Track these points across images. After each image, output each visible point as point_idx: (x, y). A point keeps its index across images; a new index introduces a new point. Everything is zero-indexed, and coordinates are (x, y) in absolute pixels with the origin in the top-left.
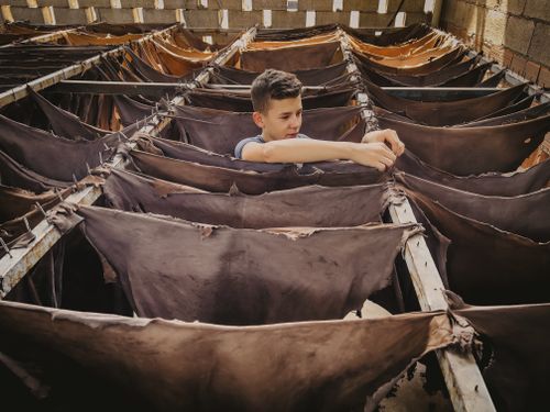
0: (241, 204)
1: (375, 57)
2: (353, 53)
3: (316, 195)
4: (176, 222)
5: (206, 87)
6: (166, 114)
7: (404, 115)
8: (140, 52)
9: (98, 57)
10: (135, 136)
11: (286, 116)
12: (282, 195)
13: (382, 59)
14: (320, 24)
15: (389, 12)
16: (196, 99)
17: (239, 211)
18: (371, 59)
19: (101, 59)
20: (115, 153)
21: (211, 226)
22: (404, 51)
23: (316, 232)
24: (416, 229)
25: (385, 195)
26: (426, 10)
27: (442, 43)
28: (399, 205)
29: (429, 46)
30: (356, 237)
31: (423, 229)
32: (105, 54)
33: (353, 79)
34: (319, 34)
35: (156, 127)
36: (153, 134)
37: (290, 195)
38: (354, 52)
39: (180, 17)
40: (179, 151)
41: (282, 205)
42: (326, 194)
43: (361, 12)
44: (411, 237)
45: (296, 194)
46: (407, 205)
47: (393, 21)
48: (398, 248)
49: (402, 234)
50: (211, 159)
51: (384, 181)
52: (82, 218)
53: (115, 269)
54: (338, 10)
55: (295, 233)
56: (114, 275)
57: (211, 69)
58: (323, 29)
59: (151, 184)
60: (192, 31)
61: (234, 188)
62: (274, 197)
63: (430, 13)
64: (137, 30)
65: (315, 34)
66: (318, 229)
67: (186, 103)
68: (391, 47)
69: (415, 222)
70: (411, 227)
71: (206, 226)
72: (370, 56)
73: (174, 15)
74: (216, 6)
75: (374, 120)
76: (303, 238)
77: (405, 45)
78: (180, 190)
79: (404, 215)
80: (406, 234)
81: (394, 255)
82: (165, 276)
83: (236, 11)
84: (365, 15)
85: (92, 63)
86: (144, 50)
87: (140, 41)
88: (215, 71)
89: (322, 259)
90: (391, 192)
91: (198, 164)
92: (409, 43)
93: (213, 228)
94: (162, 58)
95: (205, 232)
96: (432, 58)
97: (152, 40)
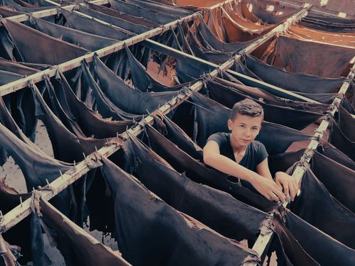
0: (187, 183)
3: (228, 199)
4: (141, 186)
9: (176, 21)
10: (155, 113)
12: (209, 189)
17: (185, 185)
19: (177, 25)
20: (138, 124)
23: (204, 229)
24: (255, 258)
25: (263, 222)
28: (263, 235)
35: (171, 106)
37: (214, 191)
41: (208, 194)
42: (233, 202)
44: (249, 262)
49: (246, 257)
52: (102, 164)
53: (111, 190)
55: (194, 223)
56: (110, 193)
57: (238, 56)
61: (184, 174)
62: (205, 188)
66: (206, 228)
70: (254, 256)
76: (196, 228)
79: (260, 243)
80: (249, 258)
85: (170, 26)
86: (212, 16)
87: (212, 8)
88: (241, 58)
89: (205, 242)
90: (266, 223)
91: (177, 147)
93: (157, 199)
94: (224, 21)
95: (152, 199)
97: (222, 7)
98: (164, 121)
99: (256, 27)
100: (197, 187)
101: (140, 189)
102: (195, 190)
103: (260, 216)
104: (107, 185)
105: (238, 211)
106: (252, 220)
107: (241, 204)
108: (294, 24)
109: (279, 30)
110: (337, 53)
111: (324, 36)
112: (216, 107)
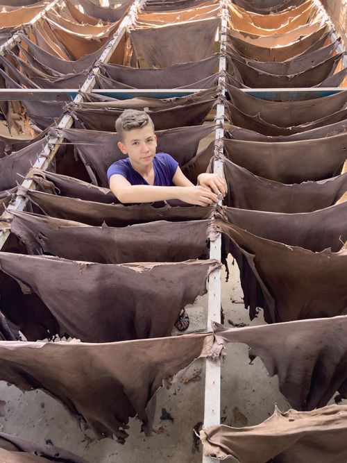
0: (112, 233)
4: (62, 261)
10: (30, 174)
12: (140, 227)
20: (16, 196)
21: (86, 263)
23: (155, 267)
25: (207, 231)
28: (214, 241)
30: (182, 268)
35: (47, 158)
37: (146, 226)
41: (141, 233)
42: (171, 226)
44: (212, 271)
45: (150, 226)
49: (208, 268)
55: (142, 267)
56: (28, 289)
62: (135, 228)
66: (157, 264)
70: (216, 263)
71: (83, 263)
76: (147, 271)
77: (284, 12)
80: (211, 268)
82: (62, 291)
86: (39, 32)
87: (33, 21)
88: (101, 70)
89: (163, 279)
90: (211, 229)
91: (80, 200)
92: (289, 10)
93: (87, 265)
94: (57, 35)
95: (82, 267)
96: (301, 37)
97: (45, 17)
98: (48, 179)
99: (100, 30)
100: (126, 231)
101: (62, 264)
102: (126, 235)
103: (202, 225)
104: (19, 282)
105: (179, 233)
106: (197, 234)
107: (179, 224)
108: (140, 11)
109: (127, 23)
110: (199, 30)
111: (177, 15)
112: (102, 138)
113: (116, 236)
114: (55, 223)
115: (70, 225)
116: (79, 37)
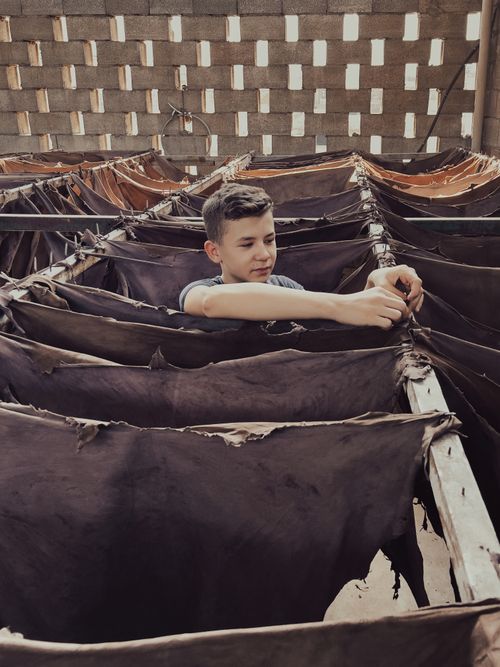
0: (170, 384)
1: (399, 185)
2: (369, 178)
3: (292, 366)
4: (41, 416)
5: (162, 218)
6: (90, 251)
7: (437, 252)
8: (93, 182)
9: (30, 185)
10: (29, 281)
11: (249, 243)
12: (237, 366)
13: (409, 187)
14: (333, 150)
15: (418, 137)
16: (143, 234)
18: (395, 187)
19: (34, 188)
21: (97, 423)
22: (439, 179)
23: (276, 431)
24: (446, 424)
25: (399, 366)
26: (464, 135)
27: (486, 168)
28: (420, 381)
29: (469, 172)
30: (346, 439)
31: (458, 422)
32: (40, 184)
33: (366, 207)
34: (330, 160)
35: (68, 268)
36: (63, 280)
37: (250, 365)
38: (371, 179)
39: (158, 144)
40: (92, 301)
41: (237, 386)
42: (307, 365)
43: (383, 137)
45: (260, 364)
46: (432, 381)
47: (423, 147)
48: (418, 458)
50: (139, 314)
51: (399, 341)
54: (355, 135)
55: (241, 432)
57: (175, 198)
58: (333, 155)
59: (27, 352)
60: (170, 160)
61: (158, 355)
62: (223, 370)
63: (469, 138)
64: (97, 157)
65: (324, 161)
66: (280, 425)
67: (129, 237)
68: (422, 175)
69: (444, 409)
70: (437, 420)
71: (89, 422)
72: (392, 183)
73: (150, 142)
74: (203, 132)
75: (388, 255)
76: (253, 442)
77: (438, 172)
78: (74, 360)
79: (428, 397)
80: (430, 431)
81: (412, 470)
83: (228, 137)
84: (388, 141)
85: (19, 192)
86: (99, 180)
87: (95, 168)
90: (407, 360)
91: (114, 320)
92: (444, 170)
93: (101, 426)
94: (124, 190)
95: (85, 432)
96: (473, 185)
97: (113, 168)
98: (59, 293)
99: (185, 186)
103: (382, 361)
107: (326, 358)
109: (224, 172)
110: (323, 181)
112: (172, 258)
113: (176, 392)
114: (48, 357)
115: (81, 361)
116: (154, 193)
